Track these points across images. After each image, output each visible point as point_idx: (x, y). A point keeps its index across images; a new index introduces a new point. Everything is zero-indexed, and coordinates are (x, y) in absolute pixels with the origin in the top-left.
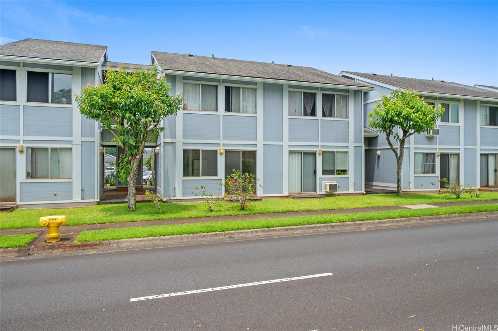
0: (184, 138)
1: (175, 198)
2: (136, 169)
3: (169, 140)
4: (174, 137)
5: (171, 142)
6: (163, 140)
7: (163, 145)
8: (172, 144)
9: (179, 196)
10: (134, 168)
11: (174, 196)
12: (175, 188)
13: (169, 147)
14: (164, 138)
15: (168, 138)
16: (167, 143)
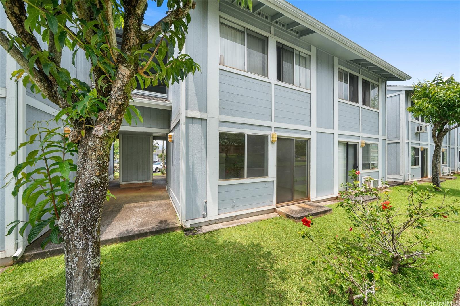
0: (220, 113)
1: (206, 219)
2: (97, 180)
3: (197, 114)
4: (204, 108)
5: (199, 117)
6: (185, 112)
7: (185, 121)
8: (200, 121)
9: (213, 213)
10: (87, 174)
11: (204, 217)
12: (206, 202)
13: (196, 128)
14: (187, 109)
15: (193, 109)
16: (192, 118)
